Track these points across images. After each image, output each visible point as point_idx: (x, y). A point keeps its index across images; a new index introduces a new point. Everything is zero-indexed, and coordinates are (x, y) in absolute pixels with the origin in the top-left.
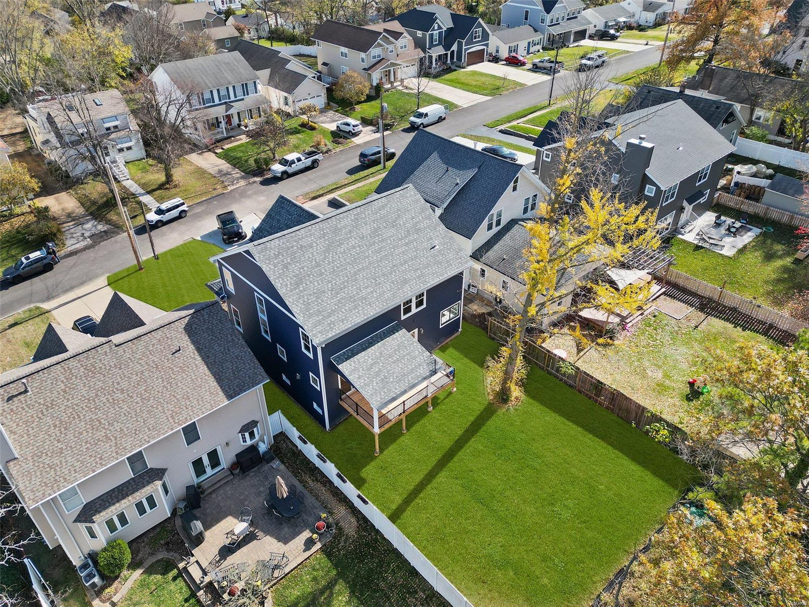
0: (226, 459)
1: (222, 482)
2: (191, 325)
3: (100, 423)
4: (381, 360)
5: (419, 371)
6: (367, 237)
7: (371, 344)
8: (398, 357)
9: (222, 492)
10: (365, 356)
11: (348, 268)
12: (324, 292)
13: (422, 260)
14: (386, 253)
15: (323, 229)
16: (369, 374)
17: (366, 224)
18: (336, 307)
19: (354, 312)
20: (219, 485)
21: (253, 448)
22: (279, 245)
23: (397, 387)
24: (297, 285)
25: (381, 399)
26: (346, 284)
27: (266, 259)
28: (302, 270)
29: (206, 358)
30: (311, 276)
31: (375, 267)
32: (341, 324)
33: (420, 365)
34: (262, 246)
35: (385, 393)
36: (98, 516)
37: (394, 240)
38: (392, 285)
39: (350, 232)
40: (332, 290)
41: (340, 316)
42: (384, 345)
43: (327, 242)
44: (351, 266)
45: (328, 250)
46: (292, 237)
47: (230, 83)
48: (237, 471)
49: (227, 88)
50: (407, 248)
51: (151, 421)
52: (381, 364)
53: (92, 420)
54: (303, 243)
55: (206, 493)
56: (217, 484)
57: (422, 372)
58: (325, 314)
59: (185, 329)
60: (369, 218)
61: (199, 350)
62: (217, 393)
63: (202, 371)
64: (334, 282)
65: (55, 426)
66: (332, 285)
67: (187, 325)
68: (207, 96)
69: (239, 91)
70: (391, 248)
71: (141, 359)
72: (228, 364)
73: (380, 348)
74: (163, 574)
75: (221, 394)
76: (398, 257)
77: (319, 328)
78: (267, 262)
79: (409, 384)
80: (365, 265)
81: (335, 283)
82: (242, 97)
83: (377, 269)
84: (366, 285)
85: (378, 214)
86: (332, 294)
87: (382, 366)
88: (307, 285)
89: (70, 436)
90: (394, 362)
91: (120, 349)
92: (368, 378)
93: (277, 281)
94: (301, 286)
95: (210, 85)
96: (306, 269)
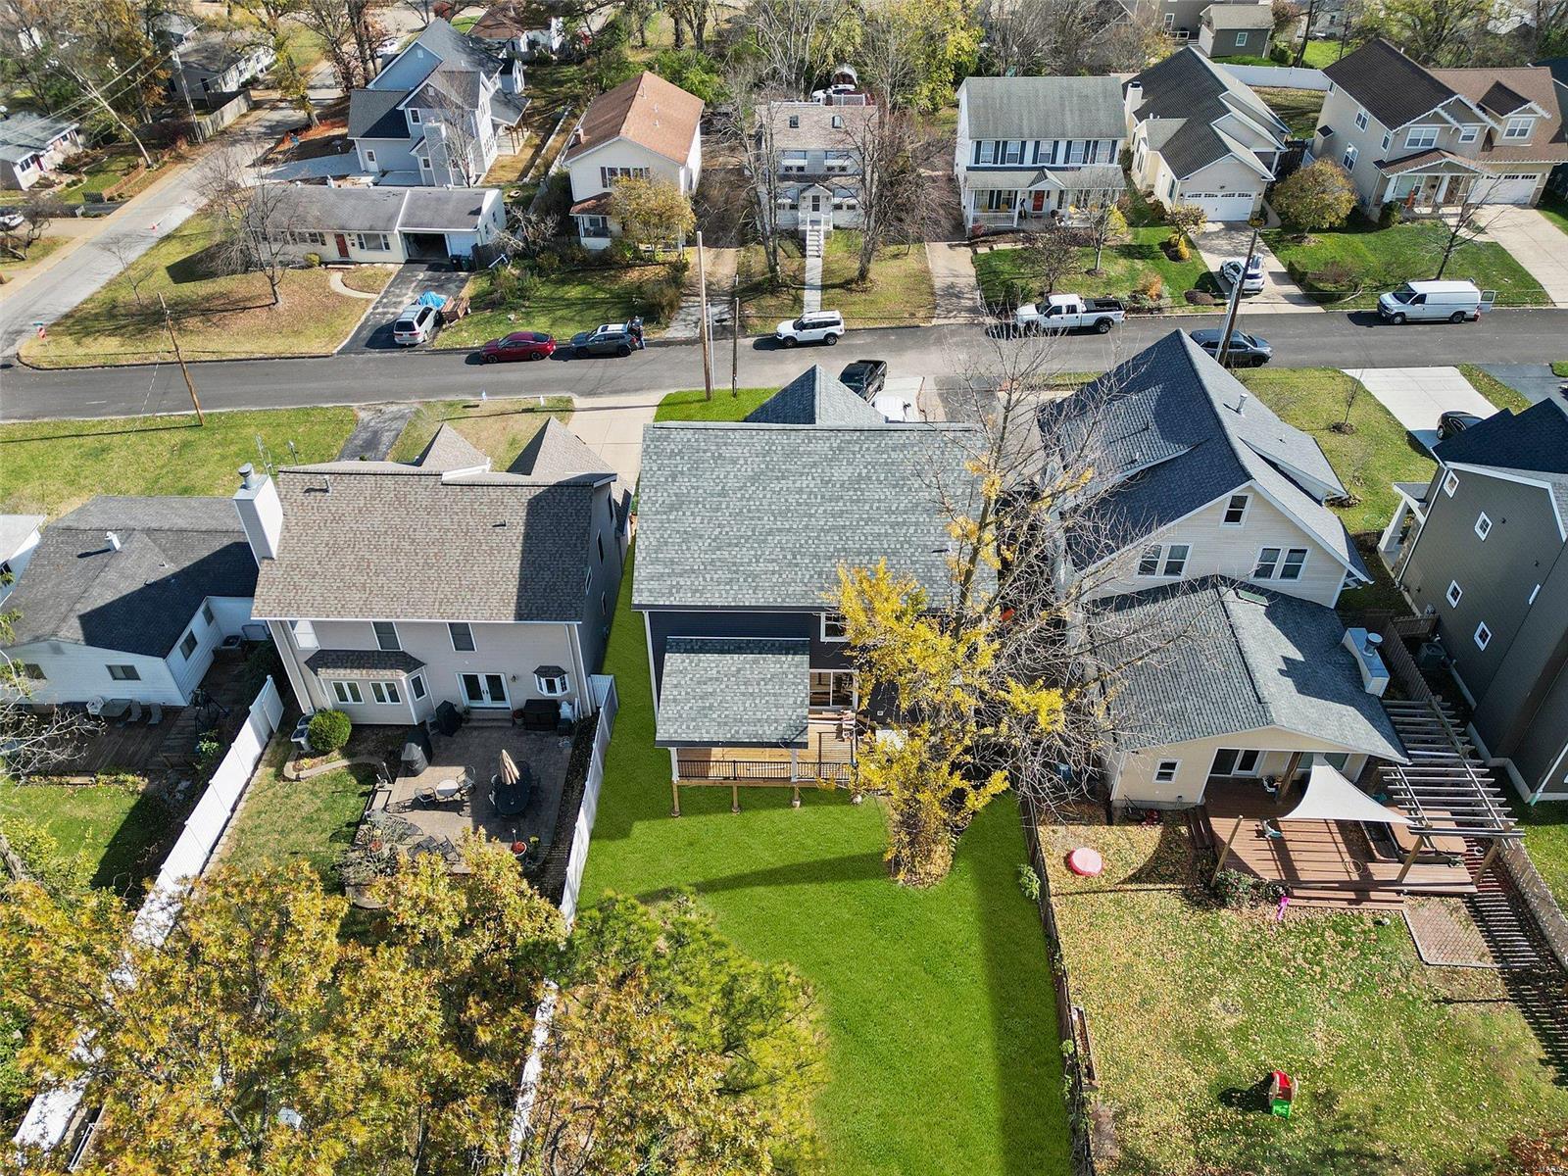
0: (515, 697)
1: (495, 724)
2: (540, 500)
3: (368, 566)
4: (729, 680)
5: (766, 728)
6: (834, 486)
7: (739, 649)
8: (757, 691)
9: (486, 734)
10: (713, 661)
11: (766, 518)
12: (701, 536)
13: (902, 562)
14: (848, 523)
15: (774, 444)
16: (694, 690)
17: (850, 464)
18: (702, 567)
19: (722, 587)
20: (489, 724)
21: (555, 705)
22: (689, 440)
23: (712, 731)
24: (672, 508)
25: (676, 732)
26: (743, 541)
27: (656, 453)
28: (693, 491)
29: (526, 552)
30: (700, 506)
31: (810, 537)
32: (689, 595)
33: (776, 721)
34: (665, 432)
35: (688, 727)
36: (324, 670)
37: (878, 508)
38: (816, 576)
39: (815, 465)
40: (714, 540)
41: (696, 583)
42: (756, 662)
43: (763, 466)
44: (772, 518)
45: (754, 478)
46: (716, 436)
47: (1064, 135)
48: (519, 721)
49: (1056, 143)
50: (890, 531)
51: (417, 594)
52: (723, 686)
53: (363, 558)
54: (726, 452)
55: (470, 724)
56: (490, 723)
57: (768, 732)
58: (678, 569)
59: (530, 502)
60: (863, 456)
61: (527, 537)
62: (509, 603)
63: (511, 565)
64: (727, 529)
65: (327, 545)
66: (720, 533)
67: (535, 498)
68: (1013, 148)
69: (1078, 150)
70: (862, 519)
71: (457, 514)
72: (547, 575)
73: (746, 662)
74: (360, 782)
75: (513, 606)
76: (863, 538)
77: (654, 584)
78: (654, 457)
79: (732, 737)
80: (795, 526)
81: (727, 533)
82: (1080, 165)
83: (810, 542)
84: (773, 557)
85: (885, 456)
86: (710, 545)
87: (721, 691)
88: (684, 514)
89: (333, 564)
90: (743, 694)
91: (444, 490)
92: (687, 693)
93: (647, 490)
94: (675, 513)
95: (1026, 131)
96: (700, 491)
